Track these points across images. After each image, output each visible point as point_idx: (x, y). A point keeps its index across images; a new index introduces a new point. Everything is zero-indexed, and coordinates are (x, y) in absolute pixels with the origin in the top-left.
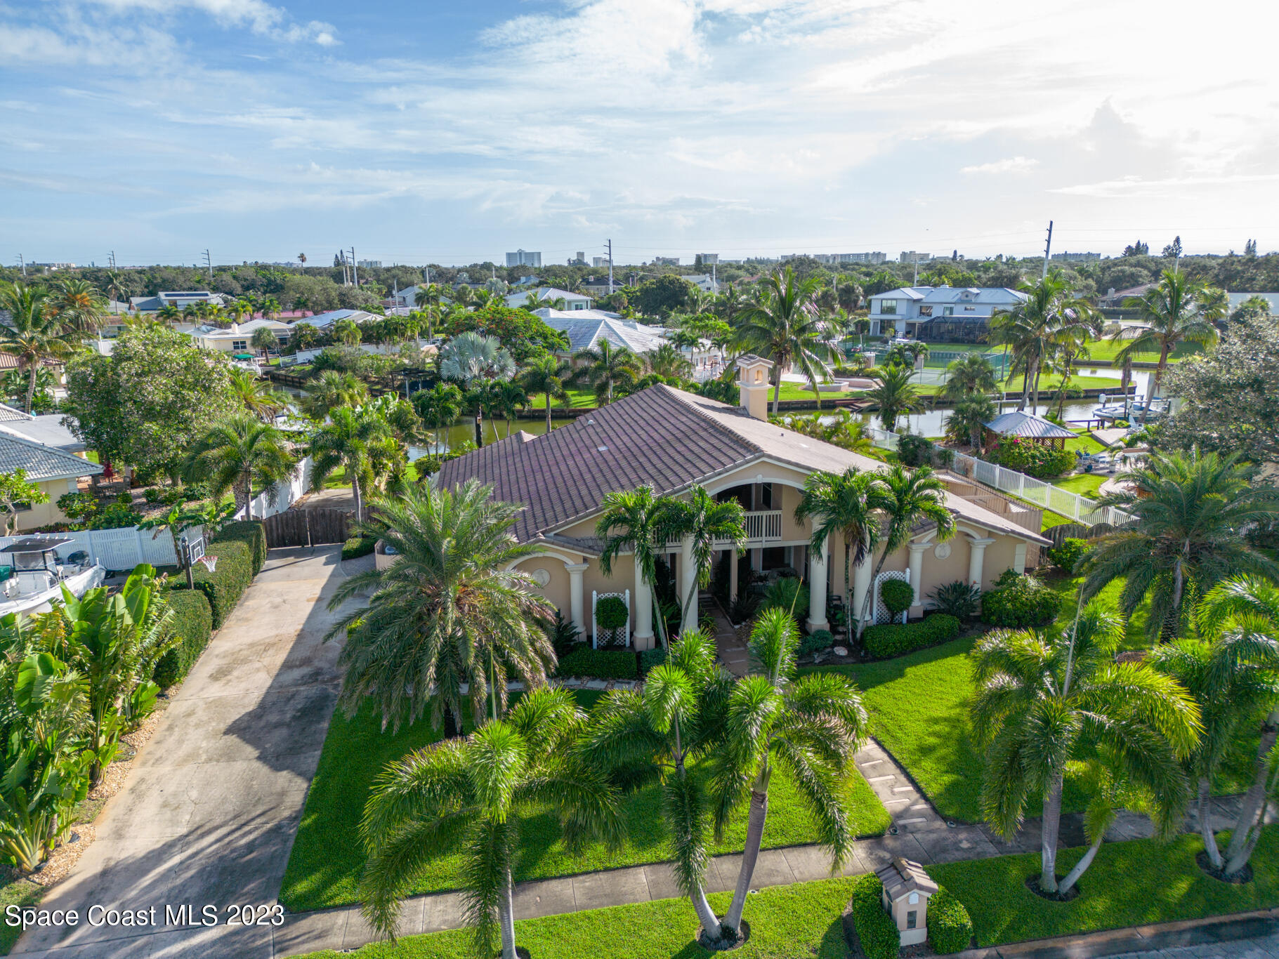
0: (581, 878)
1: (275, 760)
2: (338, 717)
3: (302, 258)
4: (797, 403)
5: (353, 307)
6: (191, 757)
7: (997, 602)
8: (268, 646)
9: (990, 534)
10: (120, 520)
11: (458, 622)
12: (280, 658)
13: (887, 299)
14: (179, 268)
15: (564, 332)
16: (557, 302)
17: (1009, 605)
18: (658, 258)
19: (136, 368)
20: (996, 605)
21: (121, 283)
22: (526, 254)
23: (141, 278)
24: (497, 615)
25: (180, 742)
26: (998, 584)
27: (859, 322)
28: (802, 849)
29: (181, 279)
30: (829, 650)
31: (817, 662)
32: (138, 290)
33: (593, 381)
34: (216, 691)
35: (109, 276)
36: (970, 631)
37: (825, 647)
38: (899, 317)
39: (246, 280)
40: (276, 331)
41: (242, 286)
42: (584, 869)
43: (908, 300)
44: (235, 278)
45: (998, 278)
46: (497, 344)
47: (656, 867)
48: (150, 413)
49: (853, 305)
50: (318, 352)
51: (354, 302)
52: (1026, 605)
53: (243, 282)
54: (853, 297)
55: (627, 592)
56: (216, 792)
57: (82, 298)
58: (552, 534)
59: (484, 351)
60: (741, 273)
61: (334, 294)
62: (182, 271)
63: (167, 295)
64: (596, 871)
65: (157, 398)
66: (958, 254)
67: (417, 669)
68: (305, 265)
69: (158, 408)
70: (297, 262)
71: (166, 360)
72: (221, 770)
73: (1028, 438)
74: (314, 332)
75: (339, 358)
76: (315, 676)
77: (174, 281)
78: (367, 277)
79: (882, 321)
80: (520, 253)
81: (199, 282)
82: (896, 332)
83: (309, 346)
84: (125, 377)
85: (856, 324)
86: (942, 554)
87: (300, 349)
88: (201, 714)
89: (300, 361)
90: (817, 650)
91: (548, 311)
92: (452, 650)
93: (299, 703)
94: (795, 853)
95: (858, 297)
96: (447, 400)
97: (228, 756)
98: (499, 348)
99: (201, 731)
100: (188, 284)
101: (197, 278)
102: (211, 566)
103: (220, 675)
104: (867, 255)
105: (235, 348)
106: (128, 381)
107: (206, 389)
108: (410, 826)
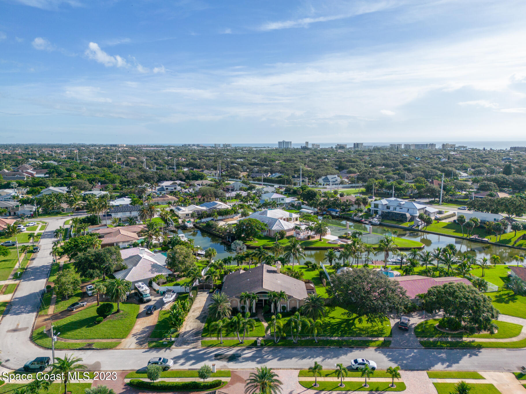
1: (202, 322)
2: (207, 319)
6: (191, 322)
8: (199, 308)
9: (299, 300)
11: (220, 309)
12: (201, 310)
22: (286, 142)
24: (224, 309)
25: (190, 320)
28: (254, 337)
34: (193, 314)
48: (179, 262)
56: (194, 326)
58: (236, 296)
59: (240, 245)
63: (165, 186)
67: (216, 314)
69: (181, 262)
72: (194, 323)
75: (212, 225)
76: (205, 313)
83: (205, 217)
86: (293, 302)
87: (203, 218)
88: (192, 317)
89: (203, 221)
92: (219, 313)
93: (203, 316)
97: (195, 322)
99: (192, 319)
102: (192, 296)
103: (193, 312)
108: (212, 329)
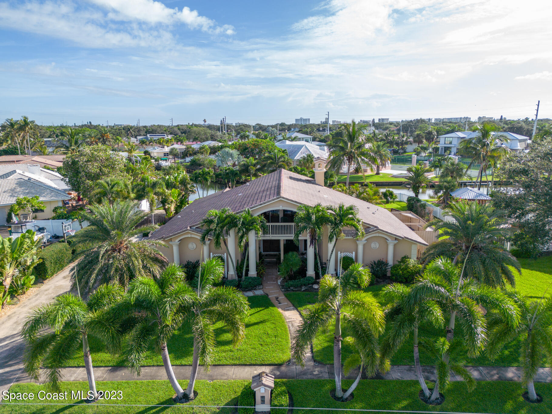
0: (146, 368)
3: (205, 121)
4: (386, 182)
5: (215, 140)
7: (395, 270)
9: (396, 239)
10: (63, 217)
13: (448, 137)
14: (158, 125)
15: (285, 150)
16: (295, 138)
17: (401, 272)
18: (361, 121)
19: (85, 159)
20: (395, 272)
21: (133, 131)
23: (144, 130)
25: (37, 300)
26: (400, 262)
27: (435, 147)
28: (243, 367)
29: (159, 129)
30: (311, 285)
31: (302, 290)
32: (142, 134)
33: (268, 168)
35: (128, 128)
36: (382, 283)
37: (309, 284)
38: (453, 146)
39: (183, 130)
40: (180, 149)
41: (181, 132)
42: (149, 364)
43: (458, 137)
44: (179, 129)
45: (512, 128)
46: (238, 153)
47: (179, 367)
48: (90, 177)
49: (431, 140)
50: (192, 158)
51: (216, 138)
52: (409, 273)
53: (182, 131)
54: (432, 136)
55: (225, 254)
57: (107, 135)
58: (194, 227)
59: (231, 155)
60: (392, 126)
61: (209, 135)
62: (159, 126)
63: (150, 136)
64: (153, 366)
65: (93, 171)
66: (503, 117)
68: (206, 123)
69: (93, 175)
70: (202, 123)
71: (98, 156)
73: (466, 199)
74: (193, 149)
75: (199, 160)
77: (156, 131)
78: (231, 129)
79: (445, 147)
80: (301, 119)
81: (165, 131)
82: (450, 152)
83: (191, 155)
84: (81, 162)
85: (433, 149)
86: (375, 247)
87: (187, 156)
88: (50, 291)
89: (187, 161)
90: (304, 285)
91: (286, 142)
94: (240, 368)
95: (434, 136)
96: (207, 175)
98: (239, 155)
99: (46, 297)
100: (162, 131)
101: (165, 129)
103: (67, 277)
104: (461, 118)
105: (165, 156)
106: (83, 164)
107: (112, 168)
